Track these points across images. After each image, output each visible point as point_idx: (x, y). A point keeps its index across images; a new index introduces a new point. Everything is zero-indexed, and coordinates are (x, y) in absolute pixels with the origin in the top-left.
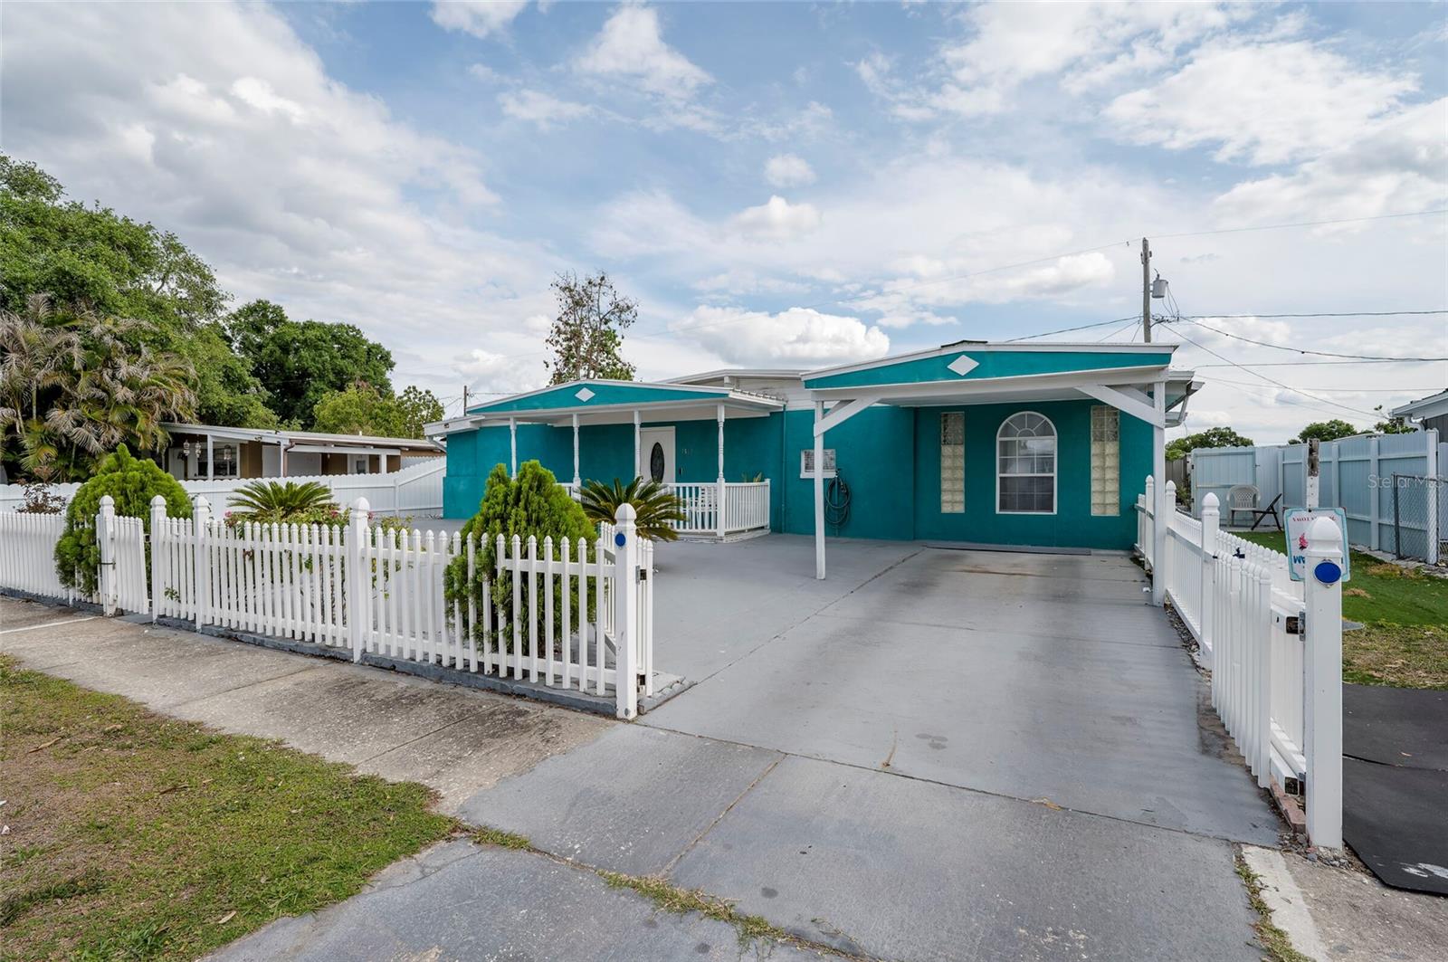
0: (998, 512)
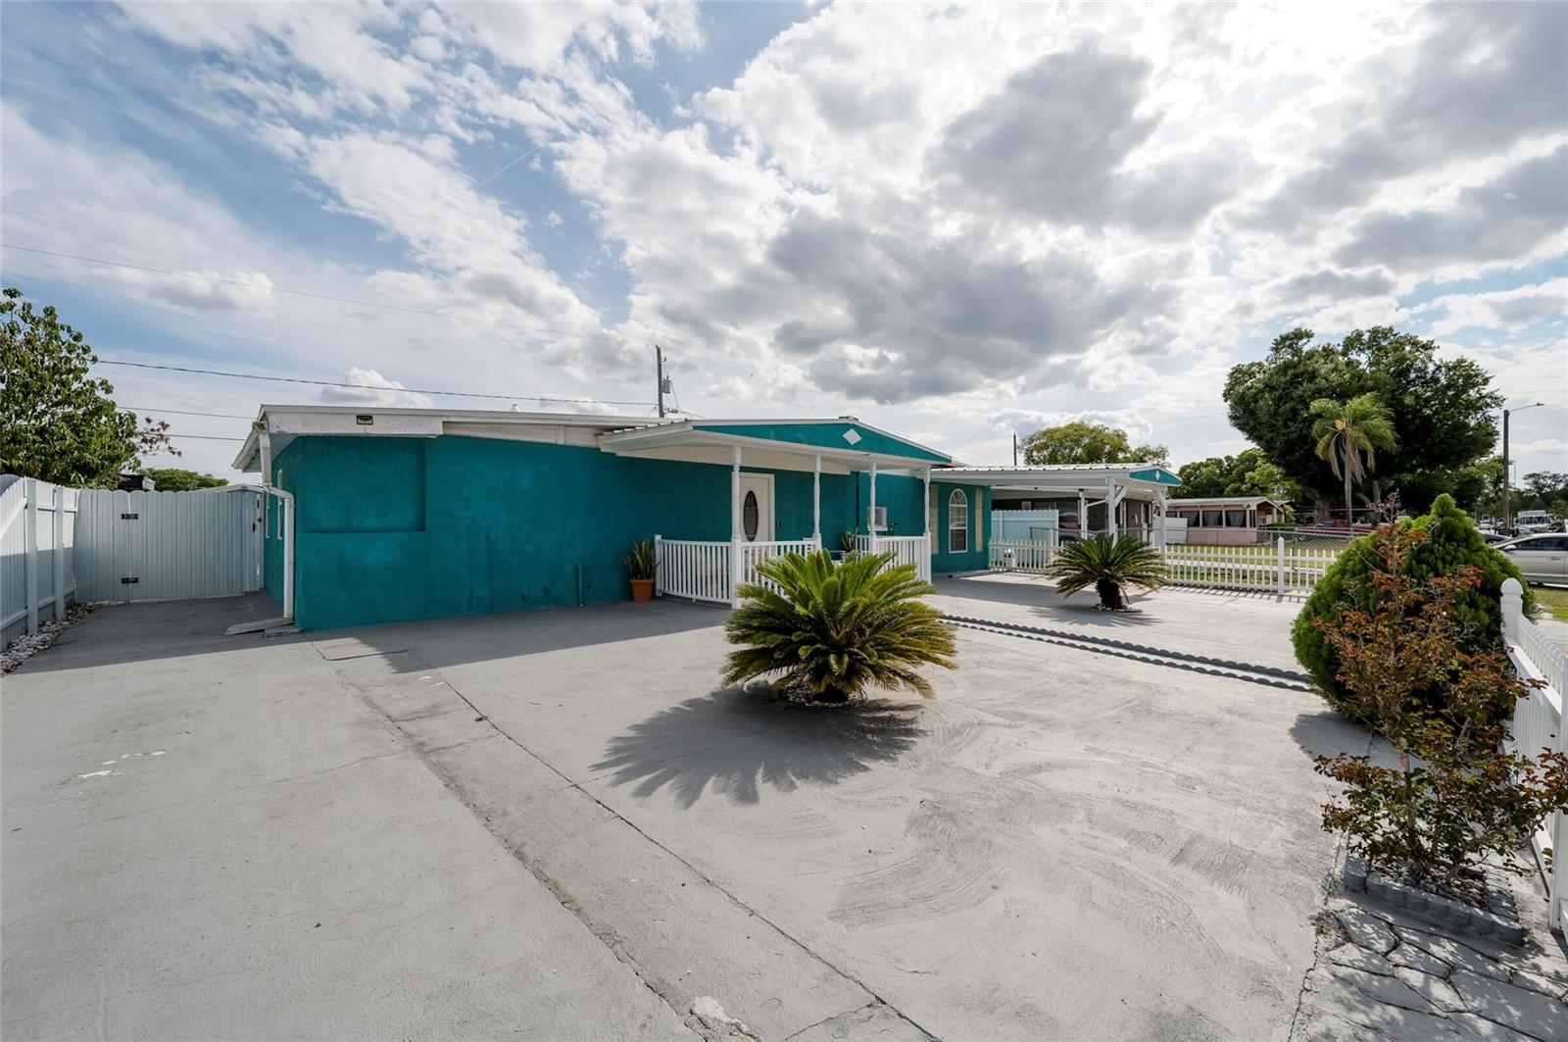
0: (950, 552)
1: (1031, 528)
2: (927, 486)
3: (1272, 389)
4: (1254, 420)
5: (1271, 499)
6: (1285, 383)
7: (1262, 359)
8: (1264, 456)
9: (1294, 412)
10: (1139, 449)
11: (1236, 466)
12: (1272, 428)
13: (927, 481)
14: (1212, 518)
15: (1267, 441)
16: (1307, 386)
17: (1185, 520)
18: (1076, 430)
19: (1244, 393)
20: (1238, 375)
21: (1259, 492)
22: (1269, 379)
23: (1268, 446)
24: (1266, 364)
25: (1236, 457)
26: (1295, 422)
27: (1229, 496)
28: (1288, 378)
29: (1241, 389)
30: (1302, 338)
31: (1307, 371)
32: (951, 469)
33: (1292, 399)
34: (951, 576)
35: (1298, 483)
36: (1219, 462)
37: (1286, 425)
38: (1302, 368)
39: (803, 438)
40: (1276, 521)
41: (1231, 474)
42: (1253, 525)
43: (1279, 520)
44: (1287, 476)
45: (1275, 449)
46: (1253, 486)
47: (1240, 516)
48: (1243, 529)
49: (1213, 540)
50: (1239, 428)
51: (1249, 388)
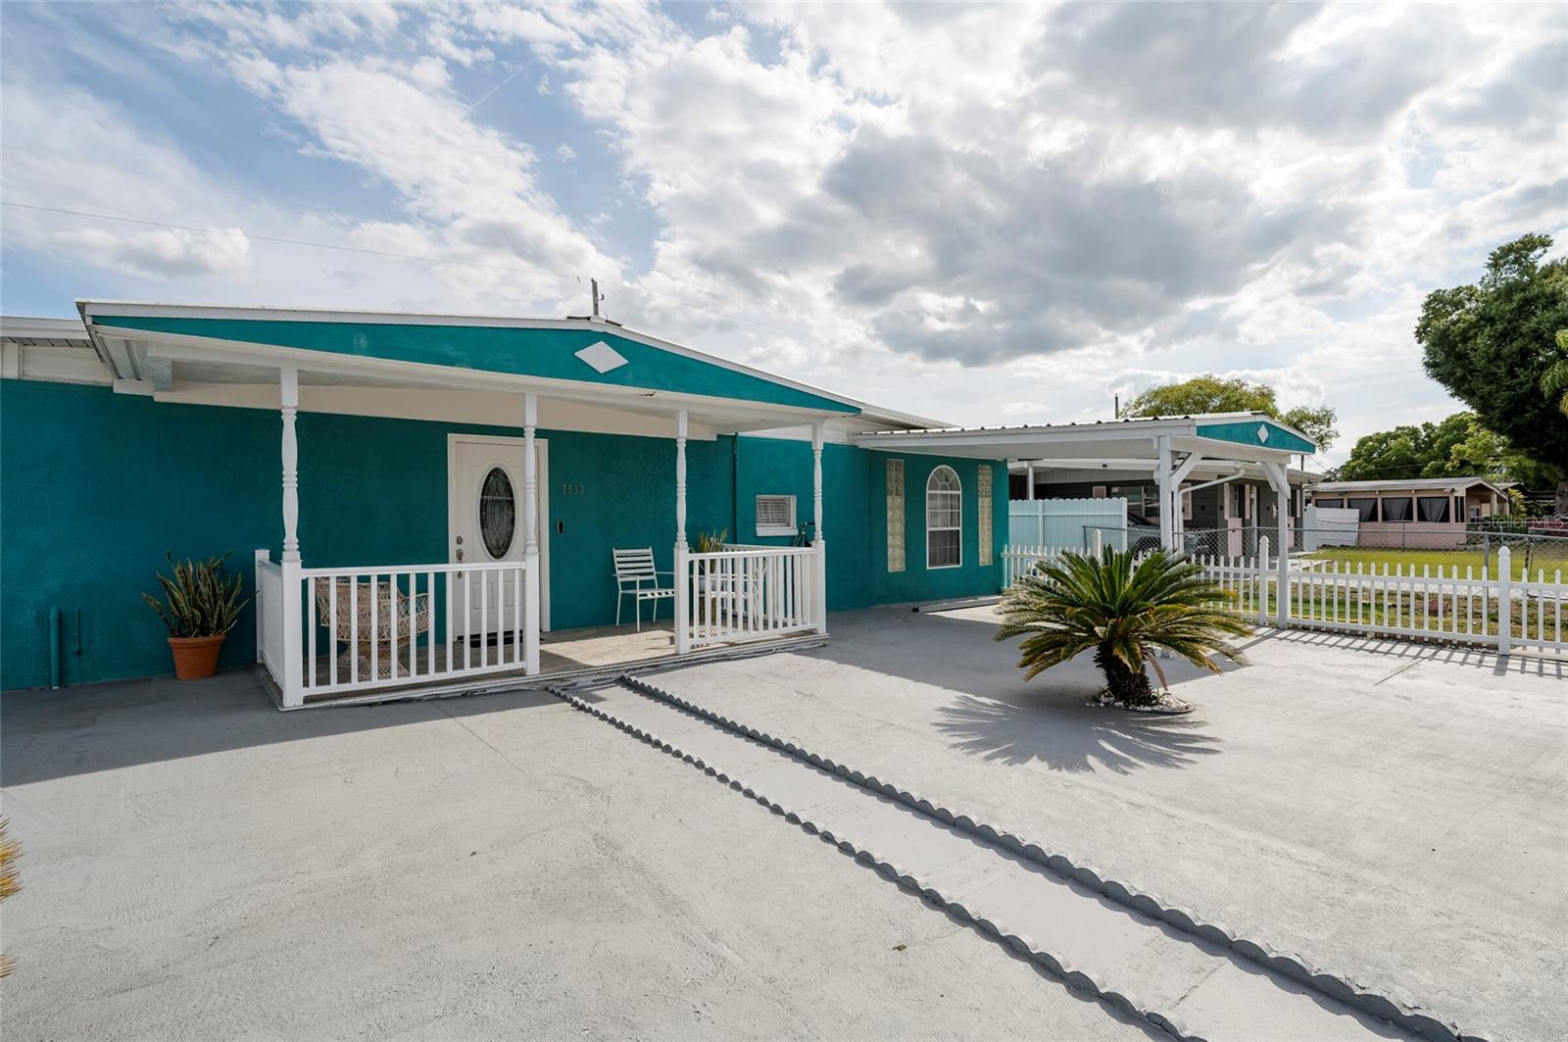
0: (928, 568)
1: (1084, 527)
2: (818, 457)
3: (1491, 321)
4: (1463, 367)
5: (1490, 482)
6: (1511, 312)
7: (1475, 281)
8: (1478, 420)
9: (1525, 354)
10: (1293, 413)
11: (1438, 436)
12: (1491, 378)
13: (819, 447)
14: (1397, 509)
15: (1482, 397)
16: (1541, 318)
17: (1355, 513)
18: (1200, 388)
19: (1448, 329)
20: (1437, 304)
21: (1473, 472)
22: (1484, 309)
23: (1484, 405)
24: (1479, 288)
25: (1438, 425)
26: (1526, 369)
27: (1427, 477)
28: (1515, 305)
29: (1442, 323)
30: (1533, 248)
31: (1544, 294)
32: (922, 431)
33: (1521, 335)
34: (916, 610)
35: (1530, 456)
36: (1414, 432)
37: (1511, 374)
38: (1535, 290)
39: (458, 354)
40: (1496, 512)
41: (1431, 447)
42: (1460, 518)
43: (1501, 511)
44: (1514, 447)
45: (1493, 408)
46: (1464, 463)
47: (1439, 506)
48: (1444, 525)
49: (1397, 541)
50: (1439, 380)
51: (1454, 323)
